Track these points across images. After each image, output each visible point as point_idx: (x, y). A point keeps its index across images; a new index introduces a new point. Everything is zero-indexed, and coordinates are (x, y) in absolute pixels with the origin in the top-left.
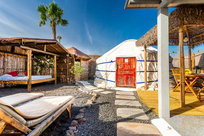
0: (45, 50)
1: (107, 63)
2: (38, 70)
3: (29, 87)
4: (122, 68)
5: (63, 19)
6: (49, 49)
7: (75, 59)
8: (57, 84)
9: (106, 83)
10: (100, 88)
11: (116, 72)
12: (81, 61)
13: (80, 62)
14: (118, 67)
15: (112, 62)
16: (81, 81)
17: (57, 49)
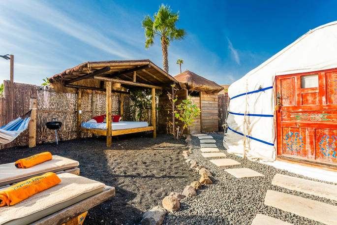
0: (135, 80)
1: (248, 93)
2: (137, 114)
3: (109, 140)
4: (294, 104)
5: (178, 29)
6: (146, 78)
7: (189, 92)
8: (157, 136)
9: (247, 146)
10: (231, 156)
11: (275, 117)
12: (202, 96)
13: (200, 97)
14: (281, 104)
15: (261, 90)
16: (202, 133)
17: (155, 77)
